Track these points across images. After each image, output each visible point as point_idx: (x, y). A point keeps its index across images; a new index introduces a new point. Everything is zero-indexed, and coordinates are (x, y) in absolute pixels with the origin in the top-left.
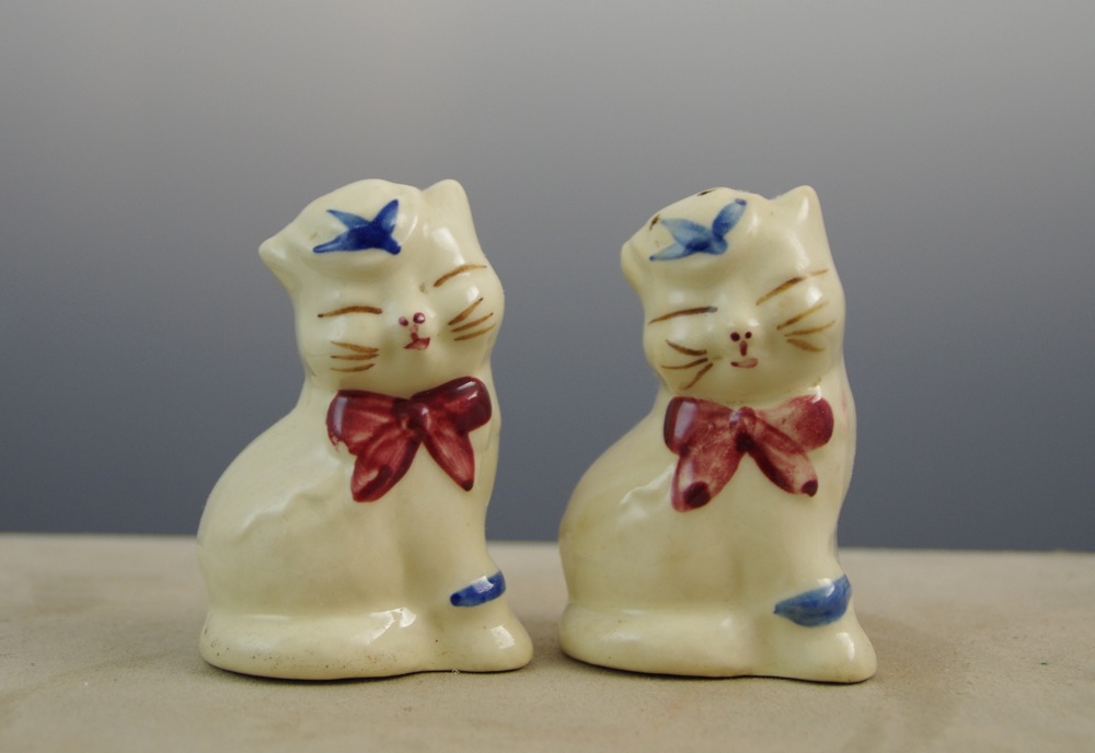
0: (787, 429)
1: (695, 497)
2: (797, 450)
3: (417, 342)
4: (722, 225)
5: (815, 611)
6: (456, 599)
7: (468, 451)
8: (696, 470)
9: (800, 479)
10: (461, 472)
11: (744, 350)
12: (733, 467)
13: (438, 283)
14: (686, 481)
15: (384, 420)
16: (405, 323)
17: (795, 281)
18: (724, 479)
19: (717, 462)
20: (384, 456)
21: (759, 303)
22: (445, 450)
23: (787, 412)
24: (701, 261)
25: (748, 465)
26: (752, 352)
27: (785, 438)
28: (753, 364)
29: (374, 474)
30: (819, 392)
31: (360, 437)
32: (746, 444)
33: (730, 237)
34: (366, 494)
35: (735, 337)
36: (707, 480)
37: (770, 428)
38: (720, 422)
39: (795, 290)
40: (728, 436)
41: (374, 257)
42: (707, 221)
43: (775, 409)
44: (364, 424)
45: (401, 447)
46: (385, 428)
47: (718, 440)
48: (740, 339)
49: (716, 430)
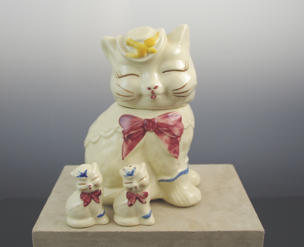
0: (142, 196)
1: (131, 205)
2: (144, 198)
3: (90, 188)
4: (133, 172)
5: (147, 217)
6: (98, 217)
7: (98, 199)
8: (131, 201)
9: (144, 202)
10: (98, 202)
11: (136, 188)
12: (136, 201)
13: (93, 180)
14: (129, 203)
15: (87, 196)
16: (88, 186)
17: (142, 179)
18: (134, 203)
19: (133, 201)
20: (87, 201)
21: (138, 182)
22: (95, 199)
23: (142, 194)
24: (130, 177)
25: (137, 201)
26: (137, 188)
27: (142, 197)
28: (137, 190)
29: (86, 203)
30: (146, 191)
31: (84, 199)
32: (137, 198)
33: (134, 174)
34: (85, 206)
35: (135, 187)
36: (132, 203)
37: (140, 196)
38: (134, 195)
39: (142, 180)
40: (135, 197)
41: (84, 178)
42: (131, 172)
43: (141, 194)
44: (84, 197)
45: (90, 200)
46: (87, 197)
47: (133, 198)
48: (136, 187)
49: (133, 196)
